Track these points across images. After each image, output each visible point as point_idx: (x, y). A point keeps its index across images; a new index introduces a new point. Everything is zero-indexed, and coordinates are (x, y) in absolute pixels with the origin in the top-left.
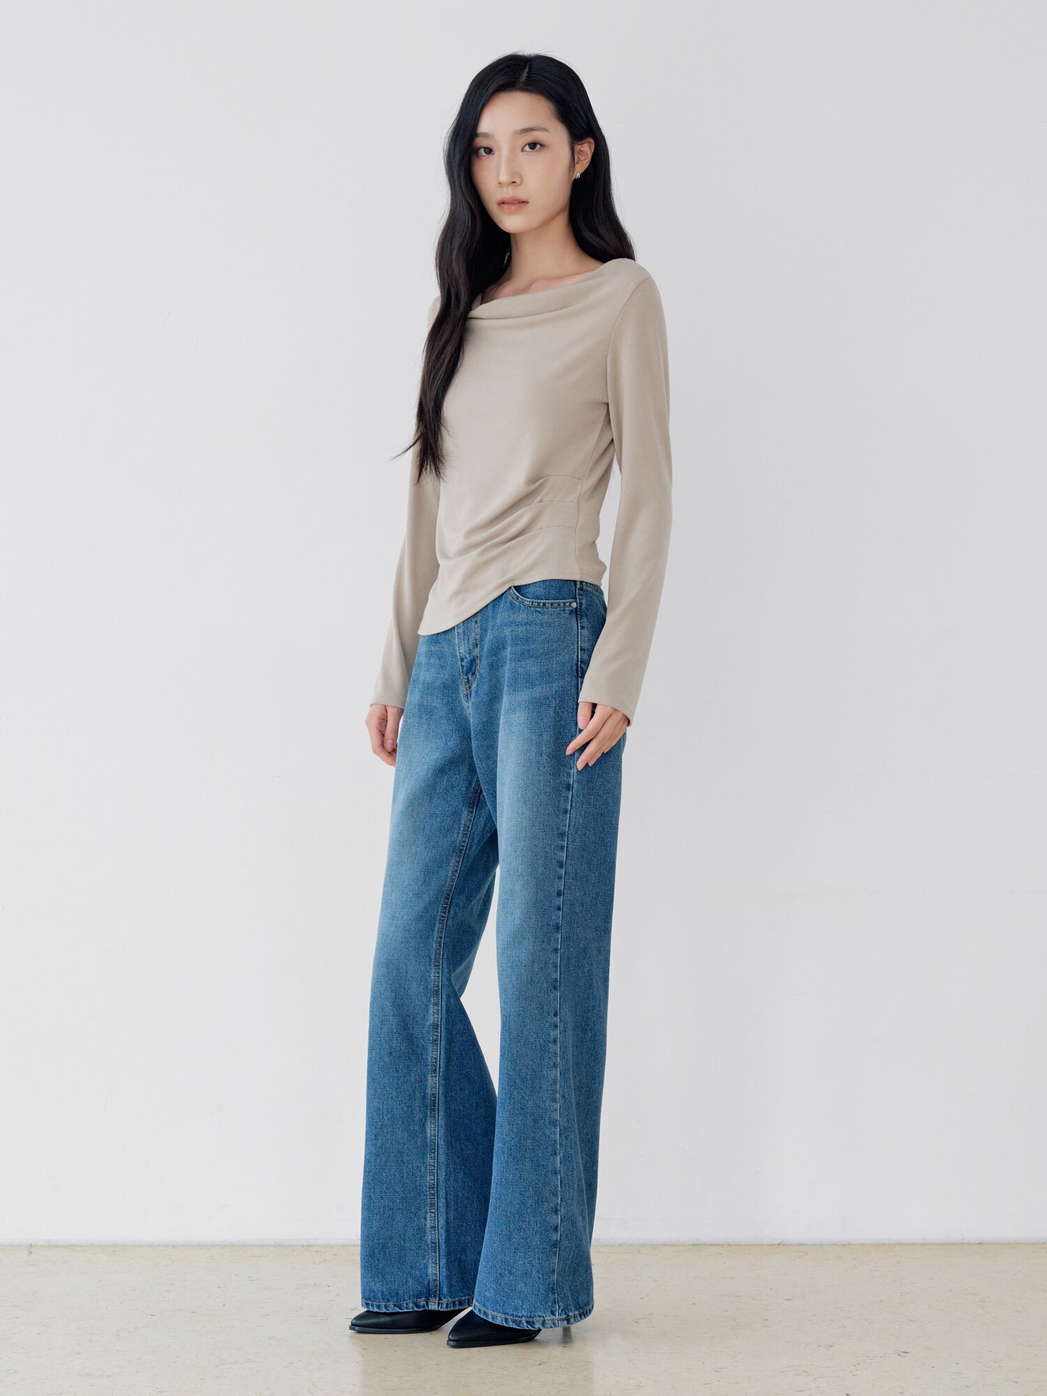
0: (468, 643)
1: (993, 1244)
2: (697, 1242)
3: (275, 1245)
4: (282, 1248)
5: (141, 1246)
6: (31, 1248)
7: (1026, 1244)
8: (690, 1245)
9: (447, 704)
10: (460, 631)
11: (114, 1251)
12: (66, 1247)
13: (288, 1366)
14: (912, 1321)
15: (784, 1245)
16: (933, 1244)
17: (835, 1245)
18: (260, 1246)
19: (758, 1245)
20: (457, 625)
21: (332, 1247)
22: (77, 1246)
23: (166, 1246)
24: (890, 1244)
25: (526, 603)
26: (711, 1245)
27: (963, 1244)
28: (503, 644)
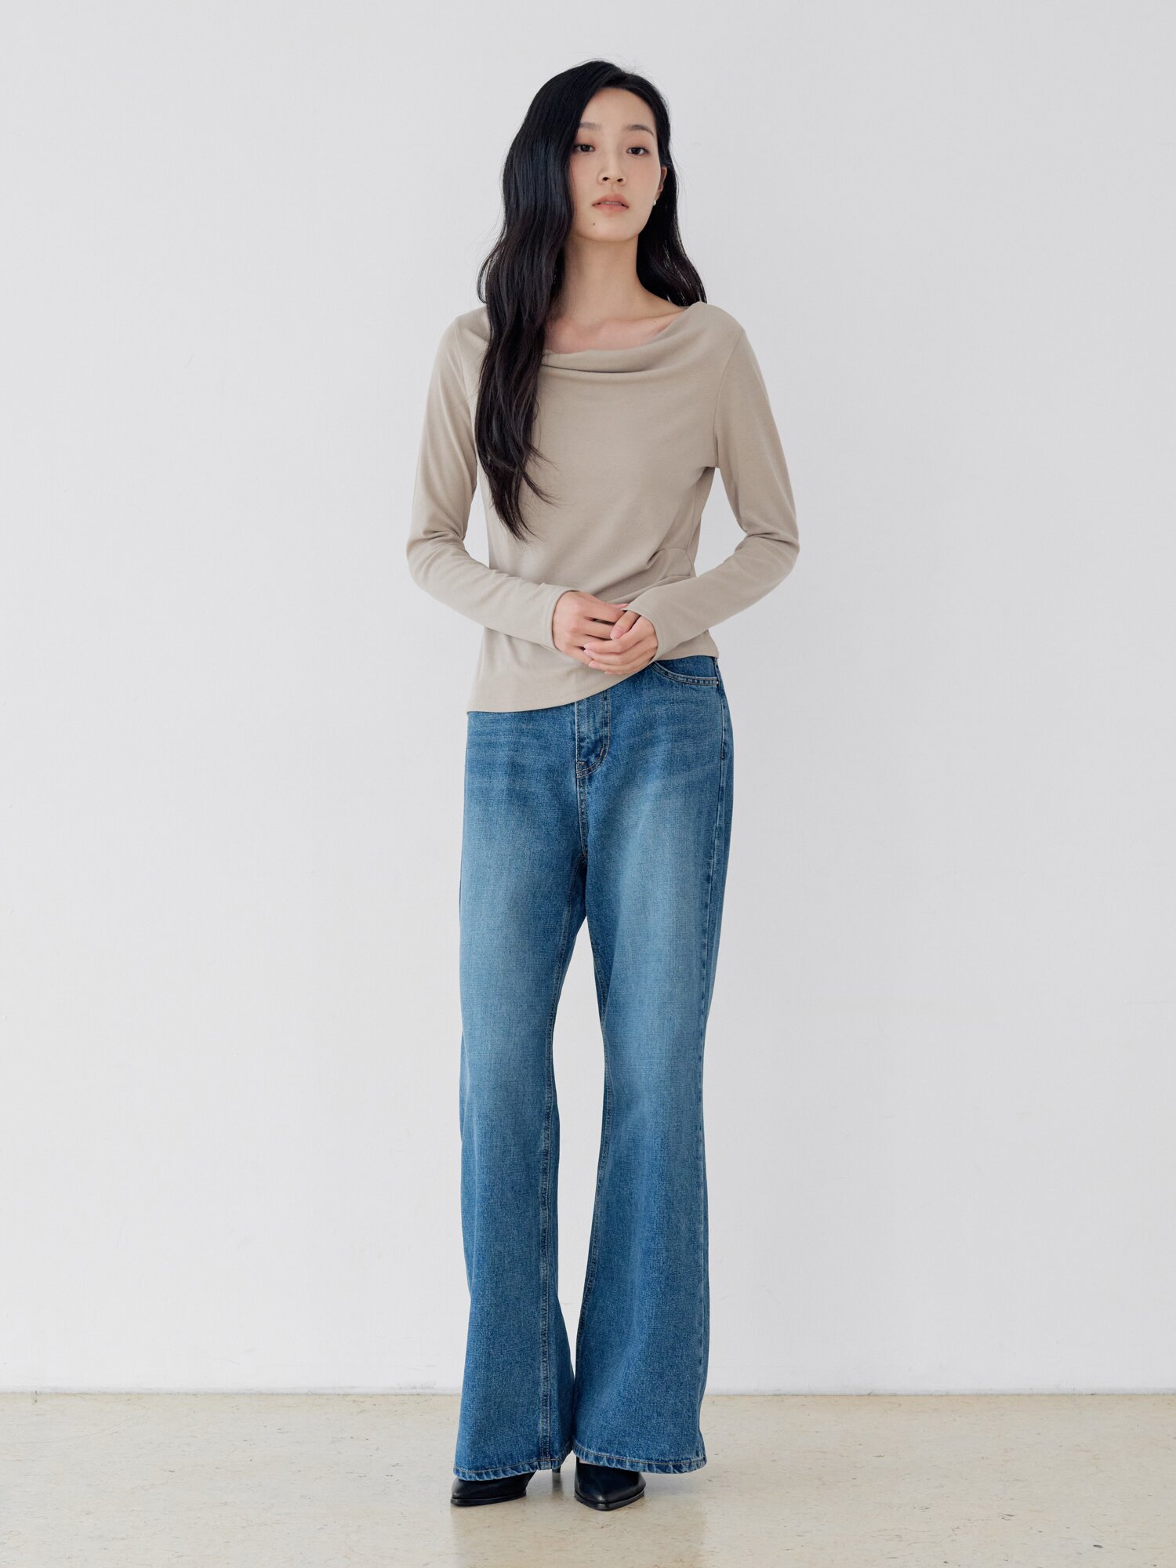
0: (594, 722)
1: (1107, 1395)
2: (777, 1393)
3: (307, 1394)
4: (315, 1397)
5: (158, 1394)
6: (36, 1396)
7: (1145, 1395)
8: (769, 1395)
9: (551, 789)
10: (583, 707)
11: (129, 1400)
12: (75, 1395)
13: (323, 1528)
14: (1018, 1480)
15: (875, 1395)
16: (1042, 1395)
17: (931, 1395)
18: (291, 1394)
19: (845, 1395)
20: (578, 702)
21: (372, 1396)
22: (87, 1394)
23: (187, 1394)
24: (992, 1395)
25: (680, 679)
26: (793, 1395)
27: (1075, 1394)
28: (651, 725)
